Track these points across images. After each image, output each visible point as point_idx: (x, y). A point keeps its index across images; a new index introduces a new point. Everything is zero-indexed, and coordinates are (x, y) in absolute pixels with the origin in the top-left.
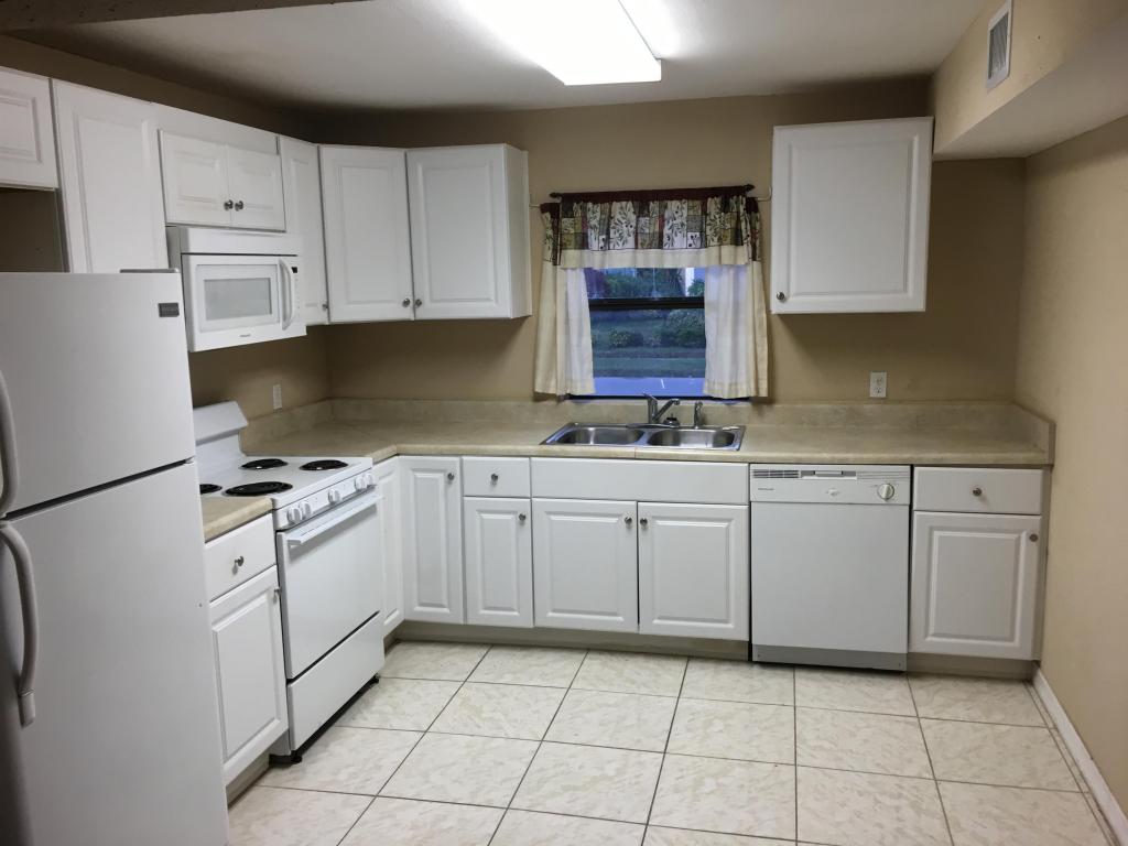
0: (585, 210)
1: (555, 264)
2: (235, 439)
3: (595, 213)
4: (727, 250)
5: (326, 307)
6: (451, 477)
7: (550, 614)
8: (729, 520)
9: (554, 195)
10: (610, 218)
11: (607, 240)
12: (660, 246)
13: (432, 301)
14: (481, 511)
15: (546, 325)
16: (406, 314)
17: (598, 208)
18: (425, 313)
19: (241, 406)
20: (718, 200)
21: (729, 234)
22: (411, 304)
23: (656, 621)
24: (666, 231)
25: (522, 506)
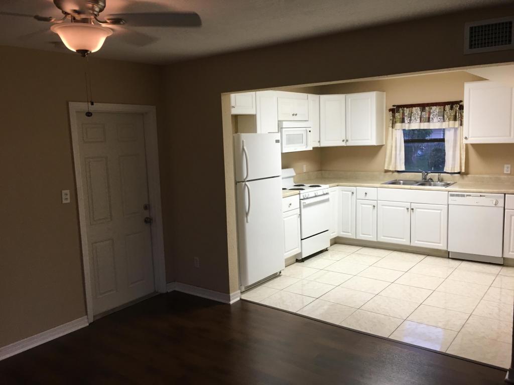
0: (403, 110)
1: (393, 128)
2: (292, 179)
3: (407, 111)
4: (452, 122)
5: (319, 142)
6: (353, 193)
7: (382, 237)
8: (441, 210)
9: (393, 106)
10: (412, 113)
11: (410, 120)
12: (429, 121)
13: (352, 140)
14: (362, 204)
15: (389, 148)
16: (343, 144)
17: (408, 110)
18: (349, 144)
19: (294, 170)
20: (449, 106)
21: (452, 117)
22: (345, 141)
23: (416, 242)
24: (431, 116)
25: (374, 203)
